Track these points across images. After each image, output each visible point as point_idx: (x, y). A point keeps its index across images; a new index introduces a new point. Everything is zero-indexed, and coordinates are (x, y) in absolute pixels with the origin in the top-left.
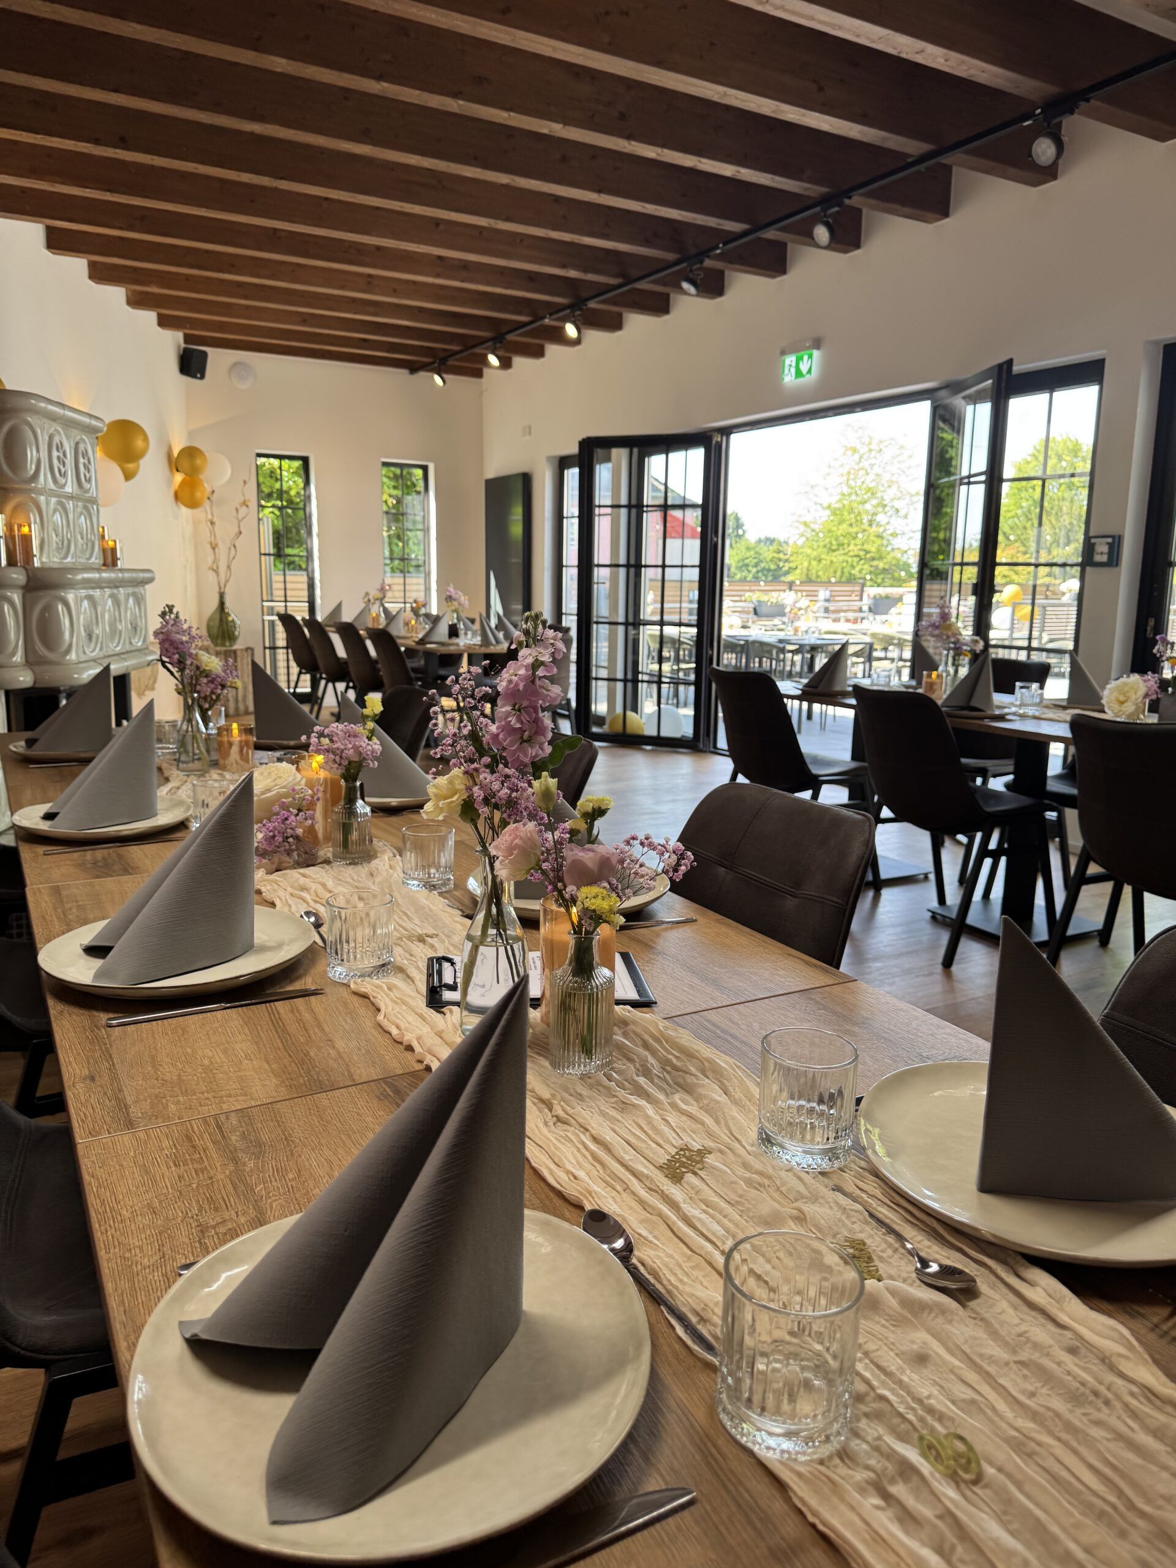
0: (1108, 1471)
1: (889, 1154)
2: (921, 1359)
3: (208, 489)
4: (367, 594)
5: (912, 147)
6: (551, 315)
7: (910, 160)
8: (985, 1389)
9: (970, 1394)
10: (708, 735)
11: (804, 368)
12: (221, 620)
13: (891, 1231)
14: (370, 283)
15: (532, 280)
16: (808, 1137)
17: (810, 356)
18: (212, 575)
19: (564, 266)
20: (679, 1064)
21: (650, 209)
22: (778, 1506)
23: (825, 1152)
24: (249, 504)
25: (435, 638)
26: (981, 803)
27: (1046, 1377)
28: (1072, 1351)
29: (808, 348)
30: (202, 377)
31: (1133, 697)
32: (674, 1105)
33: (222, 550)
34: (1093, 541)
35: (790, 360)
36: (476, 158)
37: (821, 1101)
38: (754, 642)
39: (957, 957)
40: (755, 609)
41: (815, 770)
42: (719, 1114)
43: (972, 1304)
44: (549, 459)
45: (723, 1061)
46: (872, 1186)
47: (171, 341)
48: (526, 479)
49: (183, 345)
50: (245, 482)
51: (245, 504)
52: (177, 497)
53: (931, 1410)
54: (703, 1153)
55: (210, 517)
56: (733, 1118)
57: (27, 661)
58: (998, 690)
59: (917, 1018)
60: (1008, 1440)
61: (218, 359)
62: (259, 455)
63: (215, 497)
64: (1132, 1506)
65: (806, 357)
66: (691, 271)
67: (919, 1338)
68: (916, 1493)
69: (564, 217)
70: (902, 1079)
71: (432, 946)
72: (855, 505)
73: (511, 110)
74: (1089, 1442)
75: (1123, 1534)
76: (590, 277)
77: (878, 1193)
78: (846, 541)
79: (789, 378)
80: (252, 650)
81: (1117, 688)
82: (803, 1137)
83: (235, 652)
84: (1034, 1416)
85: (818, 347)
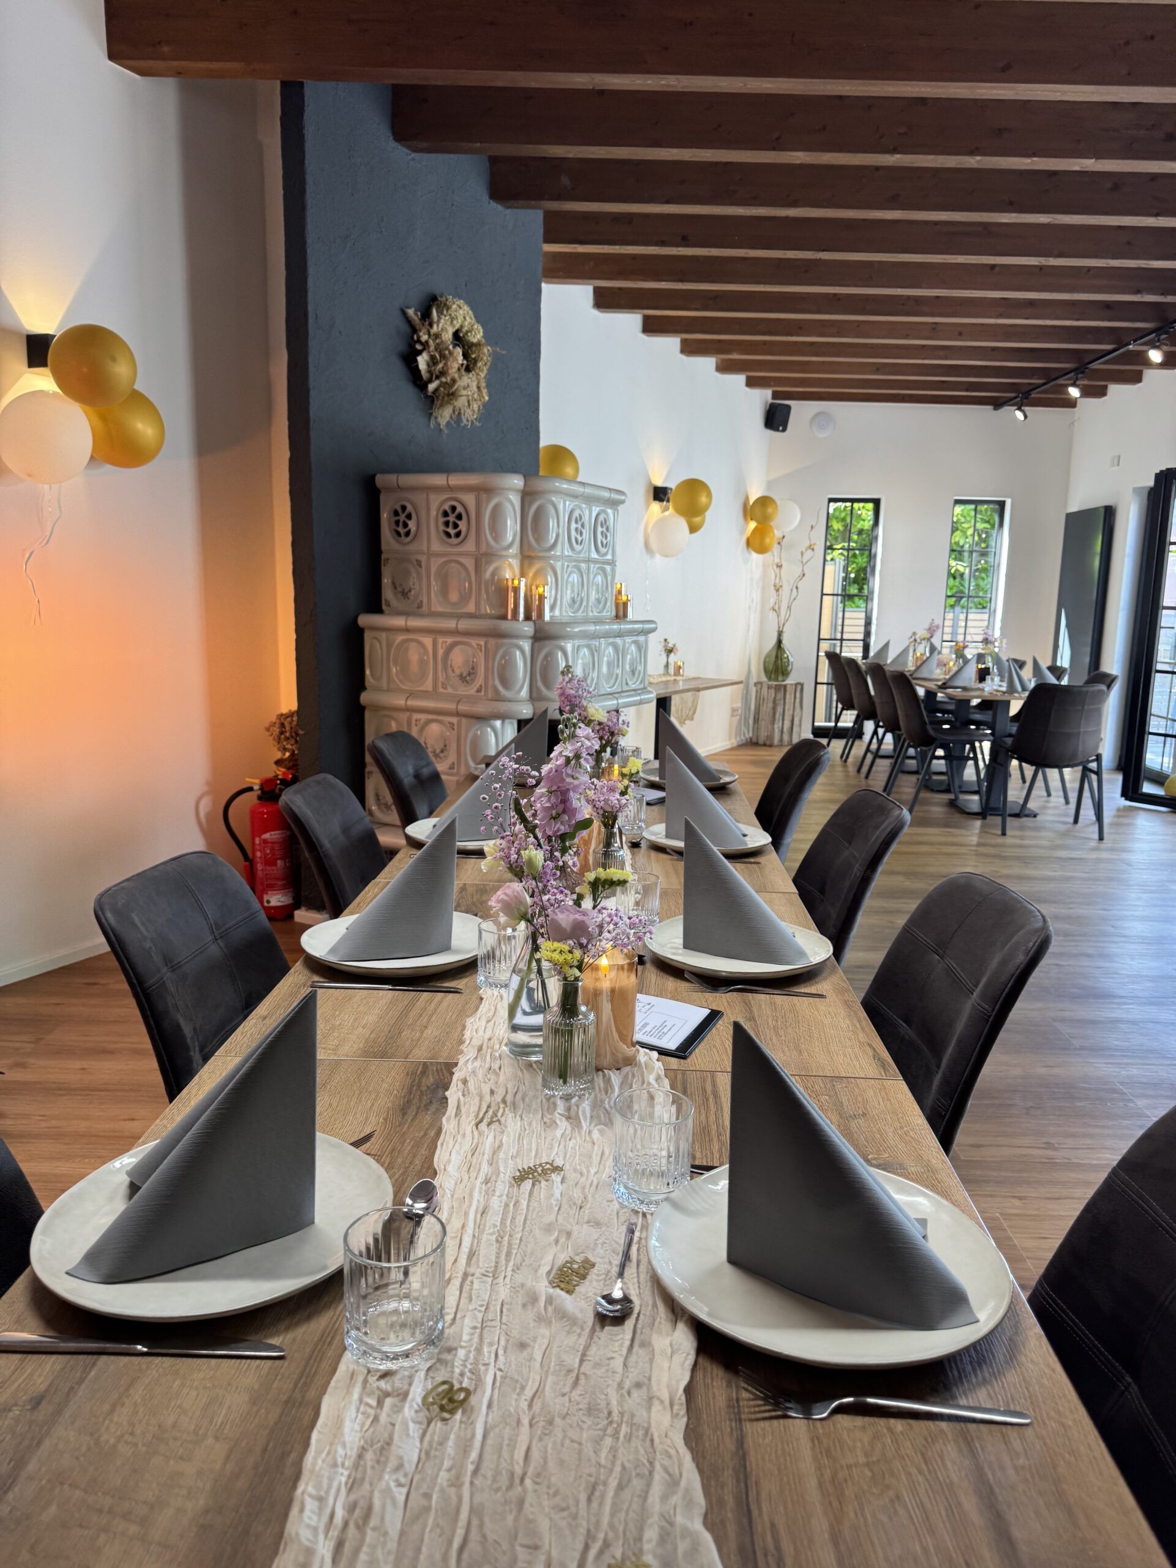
3: (778, 535)
4: (914, 634)
6: (1135, 341)
12: (777, 657)
14: (934, 330)
15: (1109, 309)
18: (772, 615)
24: (815, 547)
30: (784, 430)
33: (785, 592)
36: (1011, 203)
44: (1136, 490)
47: (762, 397)
48: (1109, 513)
49: (770, 401)
50: (812, 527)
51: (811, 548)
52: (748, 543)
55: (777, 560)
57: (531, 697)
61: (801, 411)
62: (831, 500)
63: (784, 543)
69: (1129, 243)
73: (1034, 155)
80: (802, 685)
83: (785, 686)
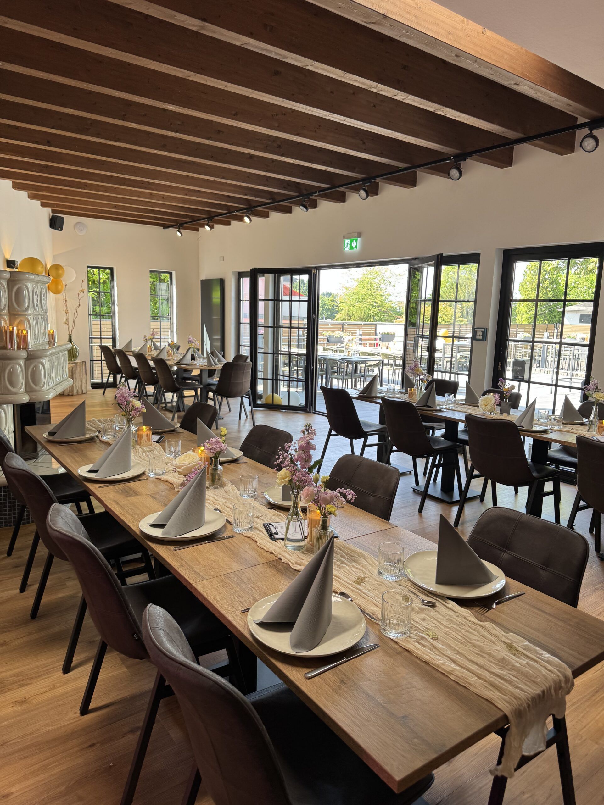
0: (464, 637)
1: (414, 576)
2: (424, 620)
3: (64, 284)
4: (145, 336)
5: (402, 165)
7: (400, 169)
8: (438, 624)
9: (435, 625)
10: (312, 405)
11: (354, 245)
13: (415, 594)
16: (392, 572)
17: (356, 241)
19: (246, 195)
20: (352, 554)
21: (288, 178)
22: (397, 646)
23: (396, 576)
24: (84, 291)
25: (185, 362)
26: (432, 444)
27: (452, 621)
28: (458, 616)
29: (355, 237)
30: (61, 230)
31: (490, 403)
32: (353, 566)
33: (70, 314)
34: (476, 330)
35: (347, 241)
37: (395, 563)
38: (330, 359)
39: (424, 508)
40: (328, 339)
41: (366, 430)
42: (366, 568)
43: (435, 608)
44: (233, 273)
45: (364, 553)
46: (409, 584)
47: (46, 213)
48: (222, 282)
49: (51, 214)
50: (82, 281)
51: (82, 291)
52: (48, 288)
53: (427, 628)
54: (364, 577)
55: (65, 298)
56: (370, 568)
57: (26, 391)
58: (438, 394)
59: (416, 538)
60: (444, 632)
61: (69, 221)
62: (89, 267)
63: (67, 288)
64: (468, 642)
65: (354, 241)
66: (304, 201)
67: (423, 616)
68: (425, 642)
69: (248, 177)
70: (414, 556)
71: (262, 520)
72: (370, 280)
73: (232, 144)
74: (460, 632)
75: (466, 646)
76: (257, 199)
77: (411, 585)
78: (366, 298)
79: (347, 249)
80: (85, 362)
81: (484, 399)
82: (391, 572)
83: (77, 363)
84: (449, 628)
85: (360, 237)
